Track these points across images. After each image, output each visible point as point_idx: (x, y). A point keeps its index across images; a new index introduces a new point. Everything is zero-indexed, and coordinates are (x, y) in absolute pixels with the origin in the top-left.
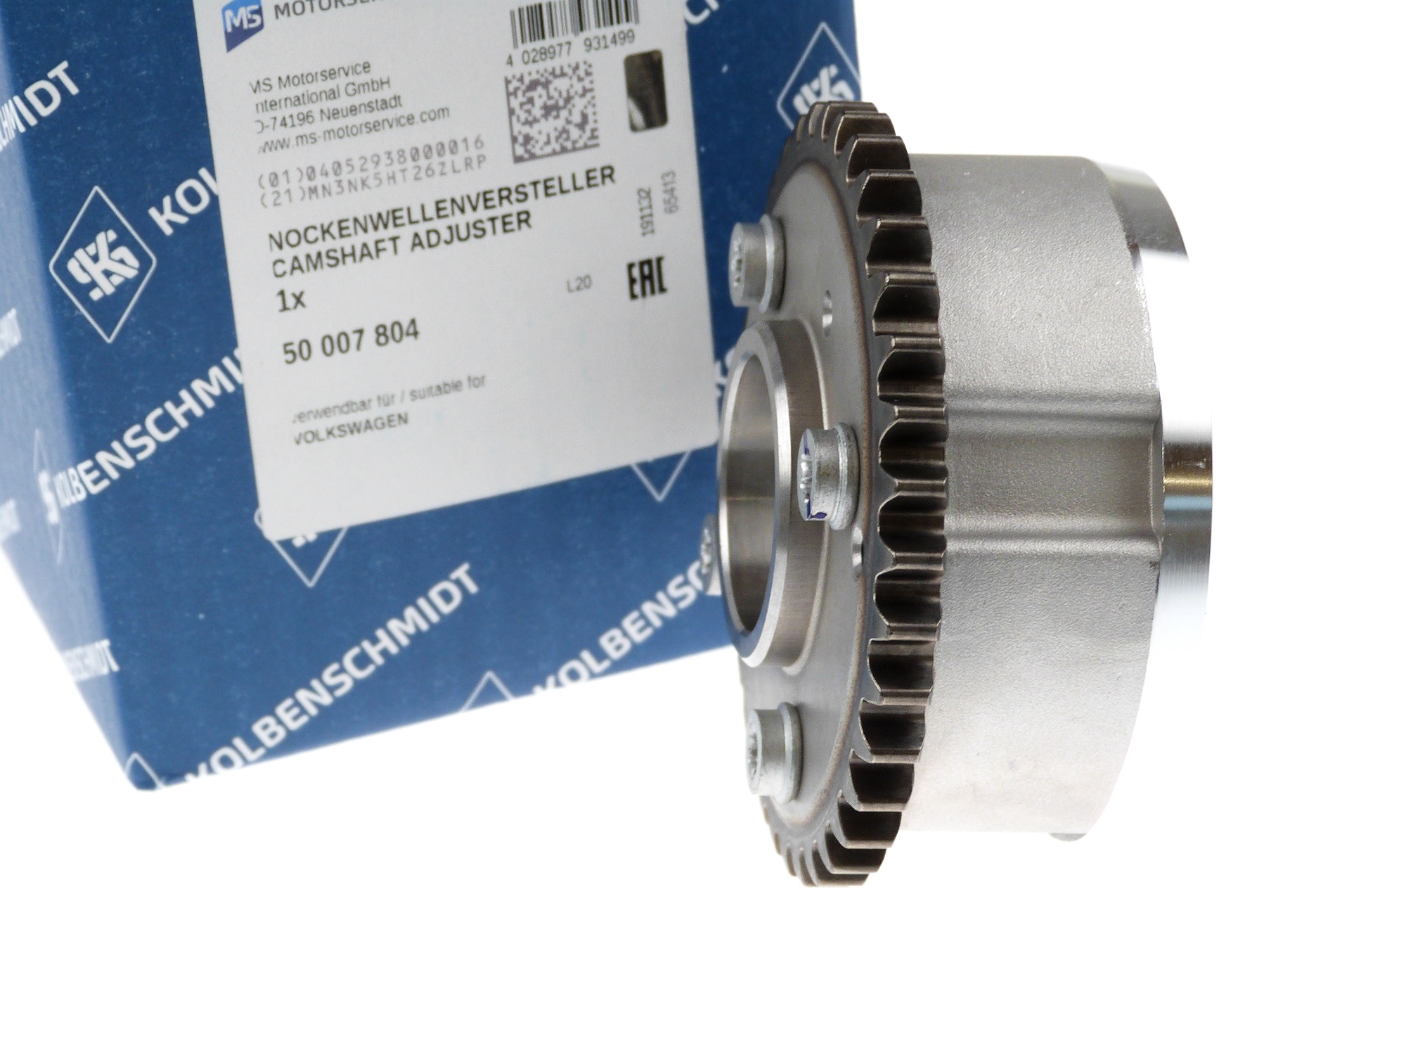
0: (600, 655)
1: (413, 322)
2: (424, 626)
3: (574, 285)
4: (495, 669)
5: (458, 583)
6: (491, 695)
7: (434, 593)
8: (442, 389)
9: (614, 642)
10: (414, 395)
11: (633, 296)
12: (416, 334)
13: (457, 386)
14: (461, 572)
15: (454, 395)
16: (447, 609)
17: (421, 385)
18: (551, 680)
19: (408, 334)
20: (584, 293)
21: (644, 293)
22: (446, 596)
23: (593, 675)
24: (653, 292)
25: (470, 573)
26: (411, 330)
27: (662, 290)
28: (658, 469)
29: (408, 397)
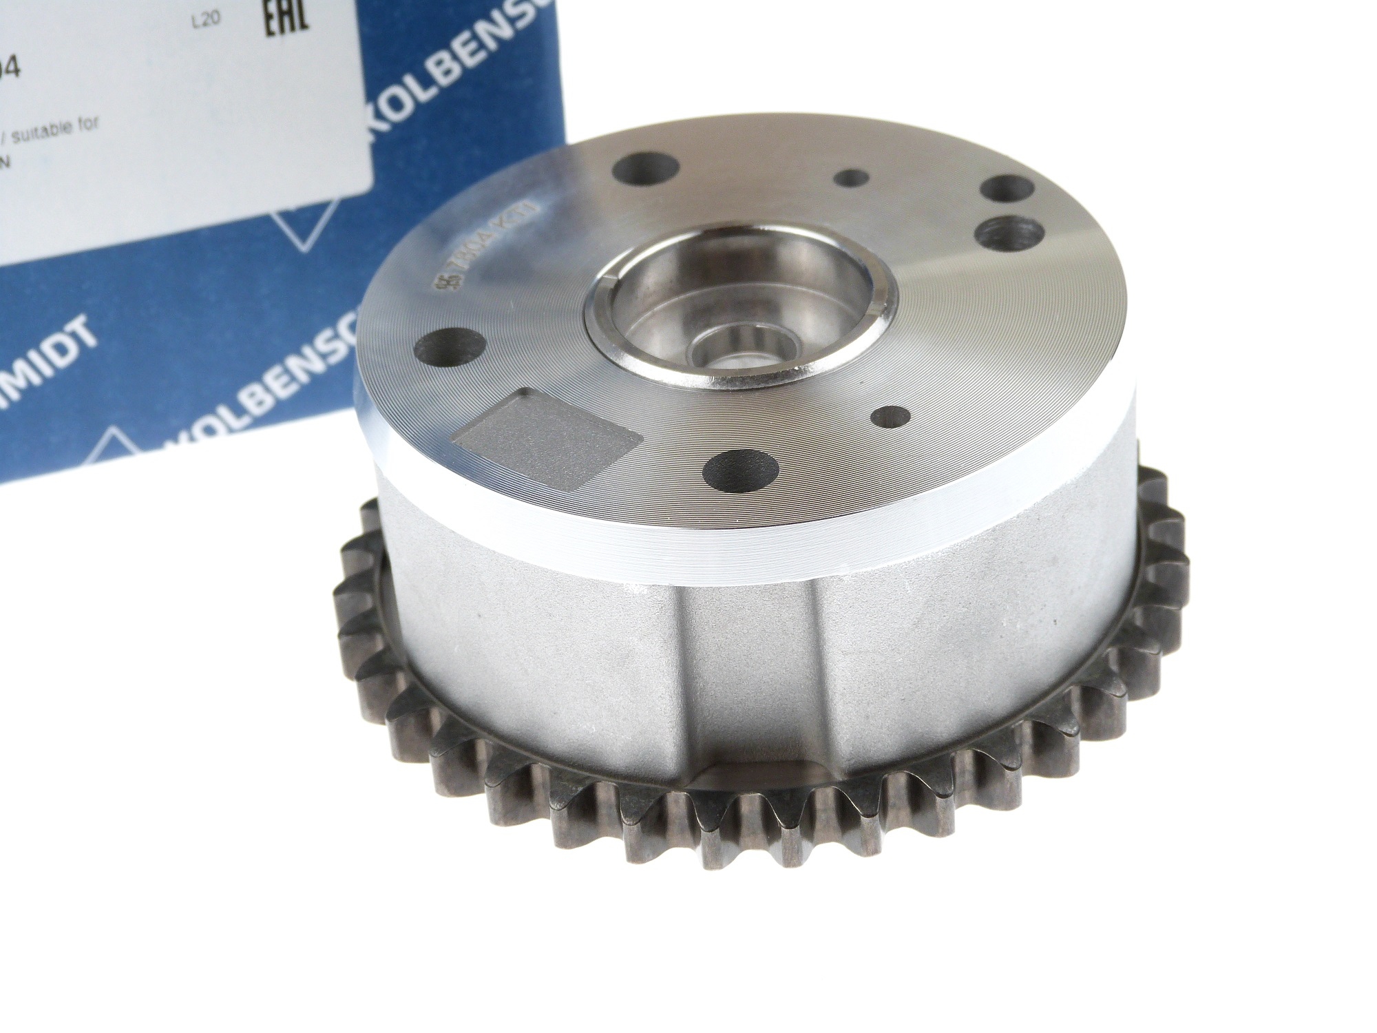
0: (239, 411)
1: (13, 58)
2: (36, 380)
3: (200, 21)
4: (121, 425)
5: (74, 335)
6: (115, 450)
7: (47, 346)
8: (47, 131)
9: (254, 398)
10: (16, 137)
11: (270, 33)
12: (17, 71)
13: (66, 128)
14: (77, 324)
15: (63, 137)
16: (62, 362)
17: (24, 126)
18: (183, 436)
19: (8, 72)
20: (212, 29)
21: (282, 30)
22: (61, 349)
23: (231, 430)
24: (293, 28)
25: (88, 325)
26: (12, 67)
27: (304, 26)
28: (302, 218)
29: (9, 139)
